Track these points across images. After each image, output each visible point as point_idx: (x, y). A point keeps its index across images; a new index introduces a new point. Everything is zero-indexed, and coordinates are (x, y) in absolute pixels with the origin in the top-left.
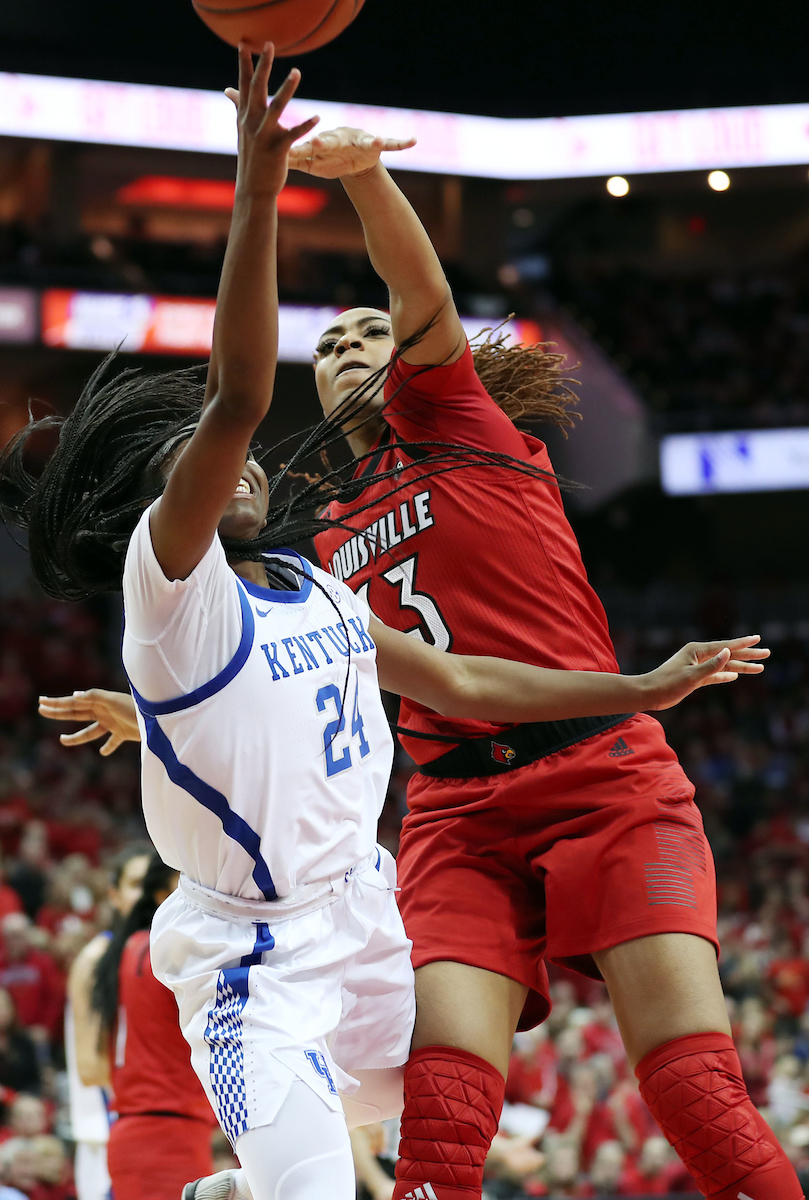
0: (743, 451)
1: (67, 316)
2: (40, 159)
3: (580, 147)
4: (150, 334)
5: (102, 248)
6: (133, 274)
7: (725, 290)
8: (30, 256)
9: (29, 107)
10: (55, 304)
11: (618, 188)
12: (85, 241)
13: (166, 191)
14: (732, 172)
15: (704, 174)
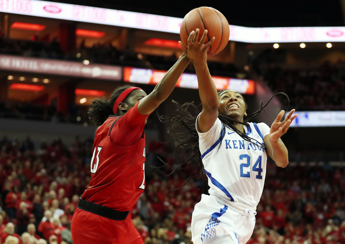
0: (306, 116)
1: (130, 74)
2: (124, 32)
3: (266, 35)
4: (152, 79)
5: (140, 57)
6: (148, 64)
7: (304, 74)
8: (122, 58)
9: (122, 19)
10: (127, 71)
11: (276, 46)
12: (136, 54)
13: (157, 42)
14: (306, 43)
15: (299, 43)
